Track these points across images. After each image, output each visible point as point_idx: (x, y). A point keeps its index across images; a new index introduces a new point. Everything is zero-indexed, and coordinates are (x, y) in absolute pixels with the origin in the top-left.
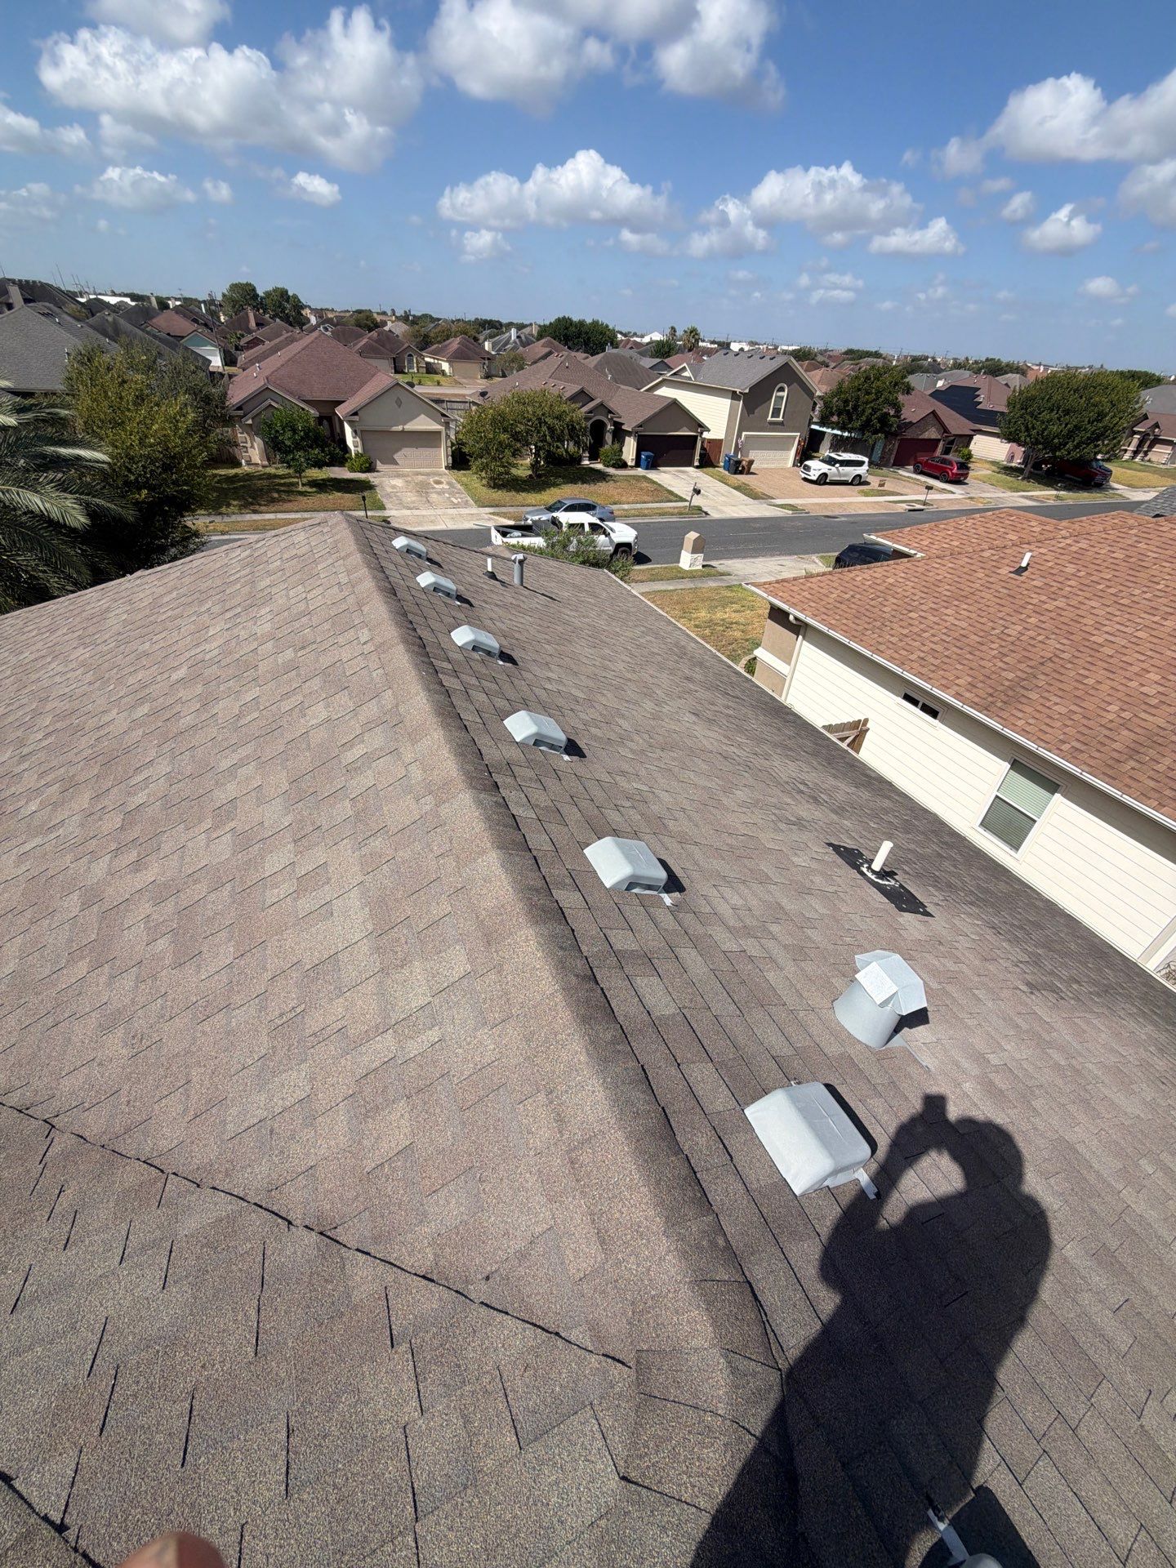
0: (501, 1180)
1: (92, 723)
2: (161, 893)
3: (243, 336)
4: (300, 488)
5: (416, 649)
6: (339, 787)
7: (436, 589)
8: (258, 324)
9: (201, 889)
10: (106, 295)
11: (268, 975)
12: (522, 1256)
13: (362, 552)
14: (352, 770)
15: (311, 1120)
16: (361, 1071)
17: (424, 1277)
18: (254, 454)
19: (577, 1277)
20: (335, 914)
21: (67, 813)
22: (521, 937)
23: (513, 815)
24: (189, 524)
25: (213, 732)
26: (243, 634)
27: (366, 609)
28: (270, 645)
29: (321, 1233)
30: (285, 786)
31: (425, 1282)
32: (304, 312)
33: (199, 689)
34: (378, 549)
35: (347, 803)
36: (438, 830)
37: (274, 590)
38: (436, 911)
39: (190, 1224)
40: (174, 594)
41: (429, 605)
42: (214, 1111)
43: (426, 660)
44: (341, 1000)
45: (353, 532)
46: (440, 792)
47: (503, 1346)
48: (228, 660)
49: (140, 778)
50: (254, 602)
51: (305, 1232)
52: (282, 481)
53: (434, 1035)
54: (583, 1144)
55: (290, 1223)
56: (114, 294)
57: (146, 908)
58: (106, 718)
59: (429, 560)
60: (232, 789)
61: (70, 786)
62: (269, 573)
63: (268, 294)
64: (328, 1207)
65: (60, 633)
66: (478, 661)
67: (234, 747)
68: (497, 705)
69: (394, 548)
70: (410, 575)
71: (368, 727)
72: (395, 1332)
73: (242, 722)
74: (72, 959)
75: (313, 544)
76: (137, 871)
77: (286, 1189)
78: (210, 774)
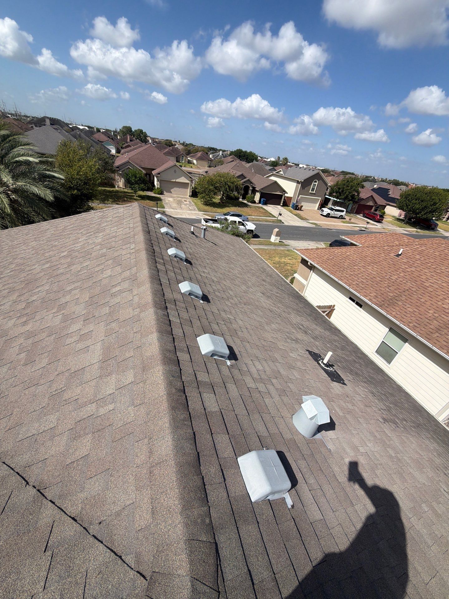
0: (119, 476)
1: (28, 269)
2: (30, 335)
3: (124, 144)
4: (135, 197)
5: (151, 254)
6: (106, 301)
7: (167, 234)
8: (130, 141)
9: (44, 335)
11: (57, 373)
12: (118, 514)
13: (142, 217)
14: (113, 295)
15: (52, 438)
16: (79, 419)
17: (73, 518)
18: (120, 183)
19: (138, 529)
20: (89, 351)
21: (7, 301)
22: (157, 369)
23: (170, 320)
25: (68, 276)
26: (90, 242)
27: (136, 237)
28: (98, 247)
29: (38, 490)
30: (87, 299)
31: (72, 521)
32: (147, 138)
33: (69, 260)
35: (107, 308)
36: (138, 322)
38: (128, 355)
40: (72, 226)
41: (162, 239)
42: (17, 428)
43: (154, 258)
44: (80, 387)
45: (140, 210)
46: (143, 307)
48: (82, 251)
49: (37, 290)
50: (98, 231)
51: (32, 489)
53: (111, 407)
54: (157, 465)
55: (28, 483)
57: (22, 340)
58: (34, 267)
59: (168, 224)
60: (68, 298)
61: (12, 291)
63: (136, 131)
64: (46, 478)
65: (29, 236)
67: (73, 283)
68: (178, 277)
69: (155, 217)
70: (158, 228)
71: (124, 280)
72: (48, 545)
73: (80, 273)
76: (24, 325)
77: (32, 468)
78: (62, 292)
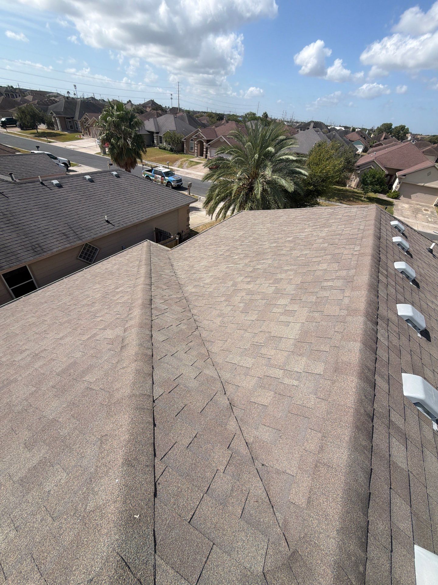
0: (287, 444)
1: (260, 243)
2: (250, 292)
3: (376, 142)
4: (363, 199)
5: (376, 260)
6: (315, 291)
7: (399, 244)
8: (384, 139)
9: (259, 297)
10: (337, 126)
11: (260, 330)
12: (278, 472)
13: (376, 220)
14: (323, 288)
15: (246, 375)
16: (267, 374)
17: (246, 443)
18: (353, 183)
19: (292, 501)
20: (289, 327)
21: (242, 262)
22: (350, 378)
23: (377, 338)
24: (318, 200)
25: (288, 258)
26: (315, 234)
27: (364, 240)
28: (321, 240)
29: (230, 403)
30: (299, 283)
31: (245, 444)
32: (407, 135)
33: (292, 245)
34: (383, 222)
35: (315, 297)
36: (342, 323)
37: (334, 224)
38: (322, 348)
39: (207, 372)
40: (302, 217)
41: (392, 249)
42: (227, 352)
43: (377, 266)
44: (275, 351)
45: (377, 213)
46: (352, 312)
47: (255, 487)
48: (305, 240)
49: (262, 262)
50: (324, 226)
51: (227, 399)
52: (357, 195)
53: (296, 383)
54: (325, 465)
55: (225, 393)
56: (340, 126)
57: (244, 294)
58: (264, 243)
59: (403, 234)
60: (283, 276)
61: (246, 256)
62: (335, 219)
63: (396, 128)
64: (236, 399)
65: (267, 218)
66: (400, 277)
67: (291, 265)
68: (398, 297)
69: (390, 224)
70: (391, 236)
71: (338, 278)
72: (230, 446)
73: (298, 259)
74: (222, 296)
75: (357, 213)
76: (248, 284)
77: (230, 385)
78: (280, 269)
